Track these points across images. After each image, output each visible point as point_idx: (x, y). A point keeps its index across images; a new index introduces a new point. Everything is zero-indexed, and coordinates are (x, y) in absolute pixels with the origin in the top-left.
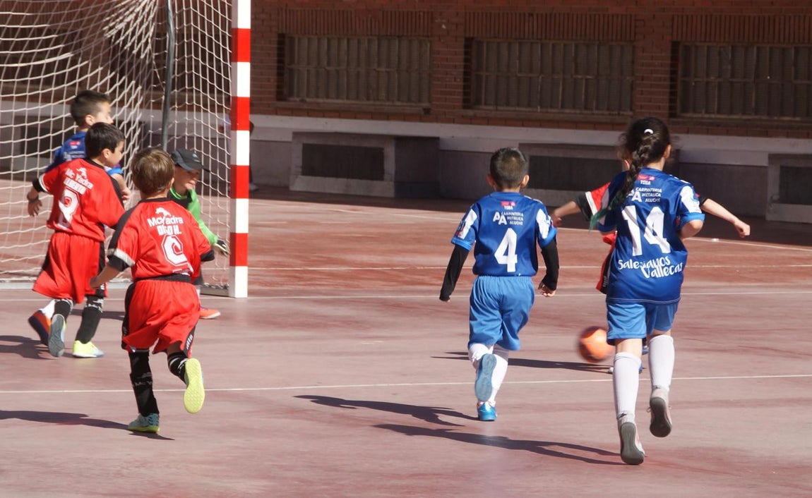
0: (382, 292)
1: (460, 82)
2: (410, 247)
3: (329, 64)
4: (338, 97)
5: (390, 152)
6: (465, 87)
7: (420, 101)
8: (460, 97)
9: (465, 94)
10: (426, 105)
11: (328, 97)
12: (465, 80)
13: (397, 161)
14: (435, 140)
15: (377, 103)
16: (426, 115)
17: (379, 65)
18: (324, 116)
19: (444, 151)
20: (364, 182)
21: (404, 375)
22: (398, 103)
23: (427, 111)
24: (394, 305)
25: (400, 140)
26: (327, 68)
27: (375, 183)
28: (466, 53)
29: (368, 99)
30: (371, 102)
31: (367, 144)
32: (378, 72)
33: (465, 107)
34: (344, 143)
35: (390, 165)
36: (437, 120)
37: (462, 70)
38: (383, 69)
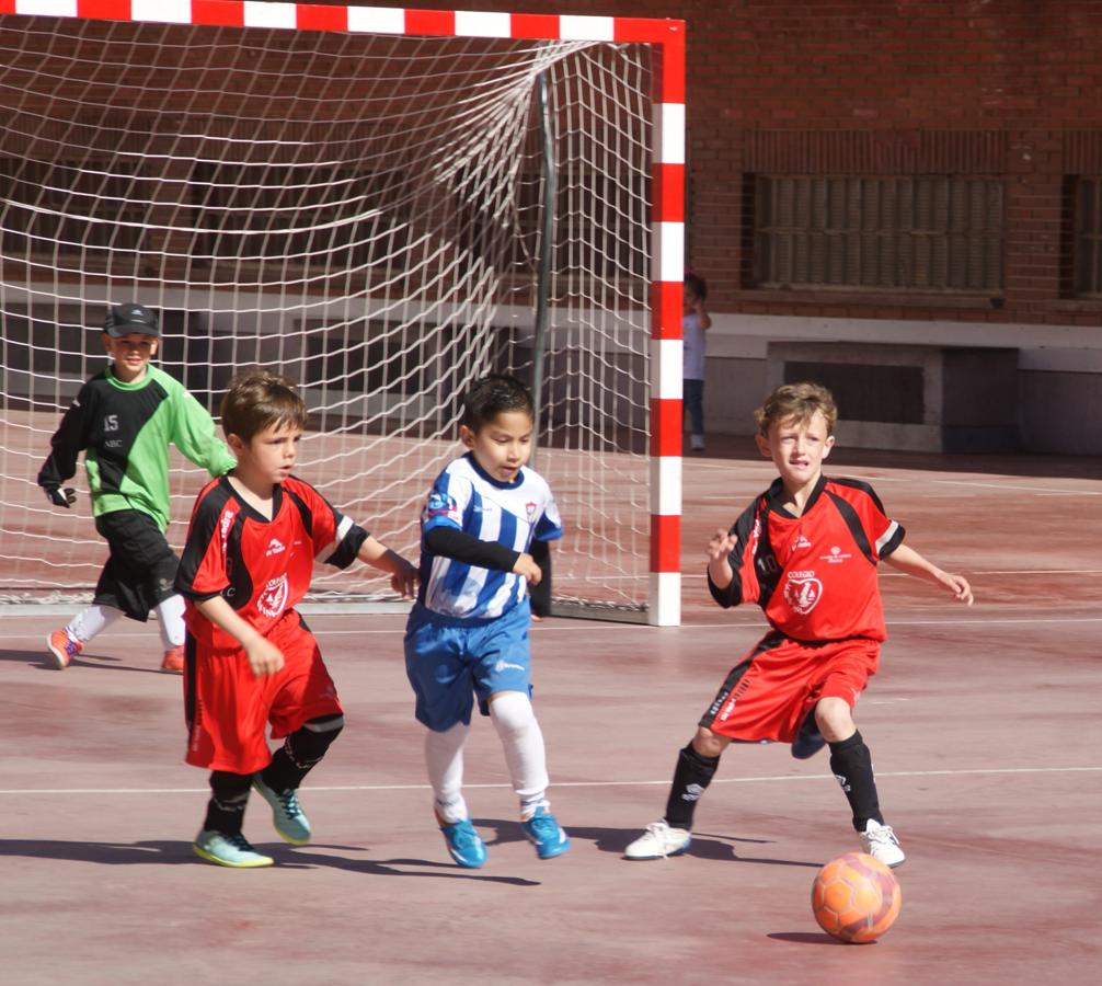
0: (910, 614)
1: (1054, 253)
2: (965, 537)
3: (830, 225)
4: (845, 282)
5: (934, 375)
6: (1063, 261)
7: (985, 286)
8: (1055, 279)
9: (1063, 273)
10: (996, 292)
11: (827, 281)
12: (1064, 249)
13: (946, 388)
14: (1011, 353)
15: (912, 290)
16: (997, 311)
17: (916, 226)
18: (821, 315)
19: (1025, 371)
20: (889, 426)
21: (941, 756)
22: (948, 291)
23: (998, 303)
24: (929, 638)
25: (951, 354)
26: (828, 232)
27: (909, 427)
28: (1065, 203)
29: (897, 284)
30: (902, 289)
31: (892, 362)
32: (915, 237)
33: (1063, 296)
34: (855, 360)
35: (934, 398)
36: (1015, 318)
37: (1058, 231)
38: (922, 232)
